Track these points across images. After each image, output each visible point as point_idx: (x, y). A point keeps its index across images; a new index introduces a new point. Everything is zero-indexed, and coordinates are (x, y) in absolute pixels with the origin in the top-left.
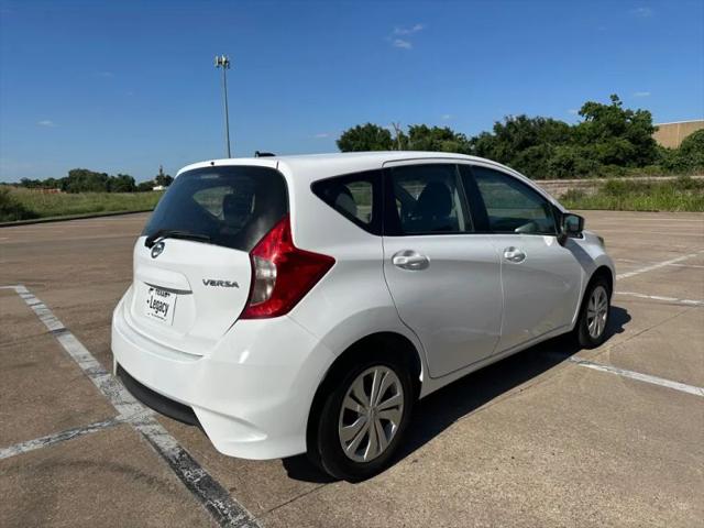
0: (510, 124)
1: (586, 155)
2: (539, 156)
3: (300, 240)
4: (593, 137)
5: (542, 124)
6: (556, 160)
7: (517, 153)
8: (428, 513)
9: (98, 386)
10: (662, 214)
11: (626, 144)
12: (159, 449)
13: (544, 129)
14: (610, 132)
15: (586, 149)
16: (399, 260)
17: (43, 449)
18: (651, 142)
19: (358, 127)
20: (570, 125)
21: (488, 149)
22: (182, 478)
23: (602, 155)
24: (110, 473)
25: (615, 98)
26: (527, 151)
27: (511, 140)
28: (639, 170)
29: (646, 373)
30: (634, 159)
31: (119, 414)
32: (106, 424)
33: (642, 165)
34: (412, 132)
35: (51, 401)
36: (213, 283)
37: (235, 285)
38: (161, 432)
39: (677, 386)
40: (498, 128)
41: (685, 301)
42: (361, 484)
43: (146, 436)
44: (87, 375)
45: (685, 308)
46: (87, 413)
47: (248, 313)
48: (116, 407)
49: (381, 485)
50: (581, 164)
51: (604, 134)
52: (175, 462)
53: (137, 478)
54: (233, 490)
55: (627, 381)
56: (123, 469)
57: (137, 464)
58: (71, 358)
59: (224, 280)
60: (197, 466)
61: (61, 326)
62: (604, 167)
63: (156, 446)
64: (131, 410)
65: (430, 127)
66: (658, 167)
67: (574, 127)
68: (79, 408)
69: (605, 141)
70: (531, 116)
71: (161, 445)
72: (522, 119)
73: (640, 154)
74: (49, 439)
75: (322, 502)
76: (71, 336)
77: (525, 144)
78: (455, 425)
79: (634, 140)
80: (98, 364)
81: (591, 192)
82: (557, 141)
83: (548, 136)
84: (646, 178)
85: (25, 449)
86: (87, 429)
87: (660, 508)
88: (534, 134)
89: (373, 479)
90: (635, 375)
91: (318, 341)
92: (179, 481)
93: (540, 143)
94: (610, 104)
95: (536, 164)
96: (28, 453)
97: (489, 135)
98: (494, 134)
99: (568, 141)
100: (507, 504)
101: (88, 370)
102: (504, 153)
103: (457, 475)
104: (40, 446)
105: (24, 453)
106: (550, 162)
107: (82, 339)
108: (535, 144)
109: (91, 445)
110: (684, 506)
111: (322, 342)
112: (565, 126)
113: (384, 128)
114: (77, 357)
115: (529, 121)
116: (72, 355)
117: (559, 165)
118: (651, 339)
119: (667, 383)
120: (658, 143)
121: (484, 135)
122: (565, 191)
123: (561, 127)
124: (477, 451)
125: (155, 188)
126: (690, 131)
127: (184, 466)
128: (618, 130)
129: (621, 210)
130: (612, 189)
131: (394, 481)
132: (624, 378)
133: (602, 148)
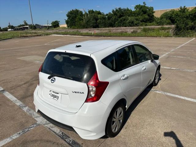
0: (117, 10)
1: (137, 20)
2: (125, 20)
3: (101, 79)
4: (139, 14)
5: (125, 10)
6: (128, 21)
7: (119, 19)
8: (135, 144)
9: (26, 111)
10: (158, 38)
11: (147, 16)
12: (55, 133)
13: (126, 12)
14: (143, 13)
15: (137, 18)
16: (123, 78)
17: (19, 137)
18: (153, 16)
19: (73, 10)
20: (133, 11)
21: (111, 18)
22: (66, 142)
23: (141, 19)
24: (44, 143)
25: (144, 3)
26: (121, 18)
27: (117, 15)
28: (150, 24)
29: (171, 93)
30: (149, 21)
31: (37, 121)
32: (35, 126)
33: (151, 22)
34: (89, 12)
35: (13, 118)
36: (76, 92)
37: (83, 93)
38: (53, 126)
39: (179, 97)
40: (113, 11)
41: (172, 68)
42: (115, 137)
43: (49, 129)
44: (20, 107)
45: (173, 71)
46: (27, 122)
47: (87, 101)
48: (35, 119)
49: (120, 137)
50: (136, 22)
51: (141, 14)
52: (62, 137)
53: (53, 144)
54: (82, 144)
55: (167, 96)
56: (48, 141)
57: (51, 139)
58: (12, 101)
59: (79, 92)
60: (69, 137)
61: (2, 89)
62: (141, 23)
63: (53, 131)
64: (40, 120)
65: (94, 10)
66: (155, 23)
67: (134, 11)
68: (23, 120)
69: (141, 16)
70: (122, 8)
71: (55, 131)
72: (120, 9)
73: (150, 19)
74: (20, 133)
75: (108, 145)
76: (7, 92)
77: (121, 16)
78: (131, 115)
79: (148, 15)
80: (22, 103)
81: (139, 31)
82: (129, 16)
83: (127, 14)
84: (153, 27)
85: (14, 138)
86: (30, 128)
87: (187, 135)
88: (123, 13)
89: (118, 135)
90: (169, 94)
91: (107, 107)
92: (66, 143)
93: (125, 16)
94: (143, 5)
95: (124, 22)
96: (15, 139)
97: (111, 13)
98: (112, 13)
99: (132, 16)
100: (153, 139)
101: (19, 106)
102: (115, 19)
103: (138, 131)
104: (18, 136)
105: (14, 140)
106: (127, 22)
107: (12, 93)
108: (124, 16)
109: (34, 134)
110: (191, 134)
111: (108, 107)
112: (131, 11)
113: (81, 11)
114: (14, 100)
115: (121, 10)
116: (12, 100)
117: (130, 22)
118: (168, 82)
119: (177, 96)
120: (155, 16)
121: (110, 13)
122: (132, 30)
123: (130, 11)
124: (140, 123)
125: (8, 30)
126: (163, 13)
127: (65, 138)
128: (145, 12)
129: (148, 37)
130: (145, 30)
131: (123, 135)
132: (166, 95)
133: (140, 18)
